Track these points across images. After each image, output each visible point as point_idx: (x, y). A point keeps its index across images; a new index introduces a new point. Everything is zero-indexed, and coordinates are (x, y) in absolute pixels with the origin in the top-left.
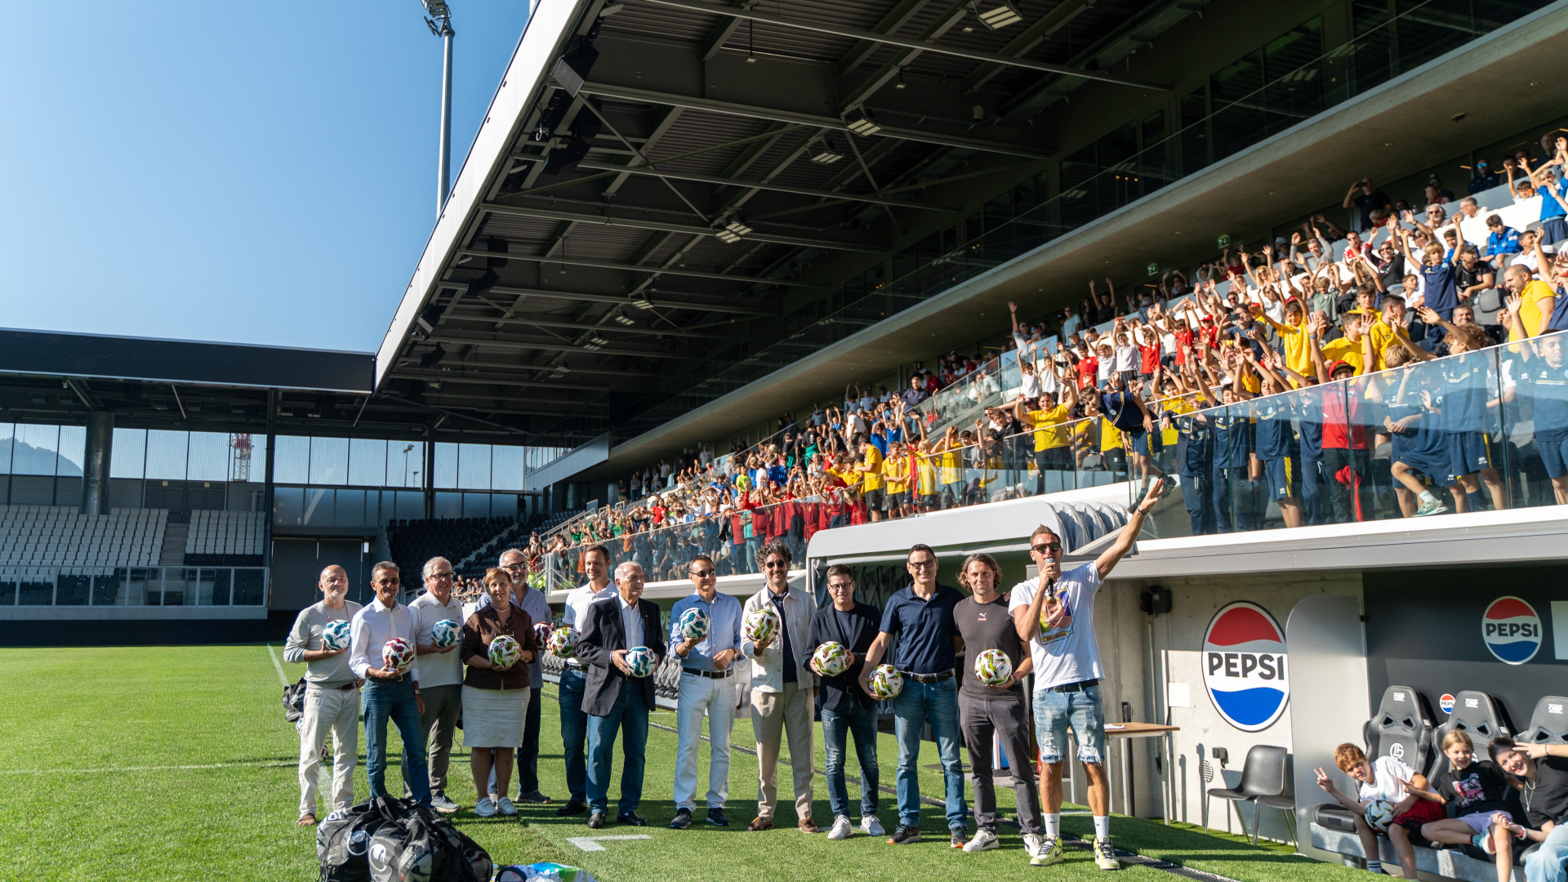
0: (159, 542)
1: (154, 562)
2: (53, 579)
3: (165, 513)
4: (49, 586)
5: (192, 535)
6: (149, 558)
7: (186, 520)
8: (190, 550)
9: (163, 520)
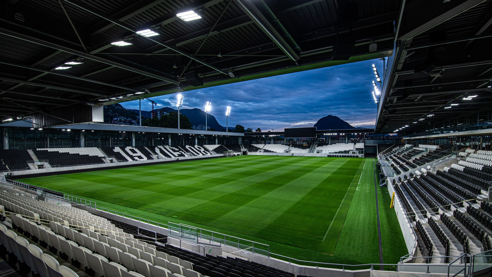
0: (353, 147)
1: (353, 149)
2: (343, 151)
3: (353, 143)
4: (343, 152)
5: (356, 146)
6: (352, 149)
7: (356, 144)
8: (356, 148)
9: (353, 144)
